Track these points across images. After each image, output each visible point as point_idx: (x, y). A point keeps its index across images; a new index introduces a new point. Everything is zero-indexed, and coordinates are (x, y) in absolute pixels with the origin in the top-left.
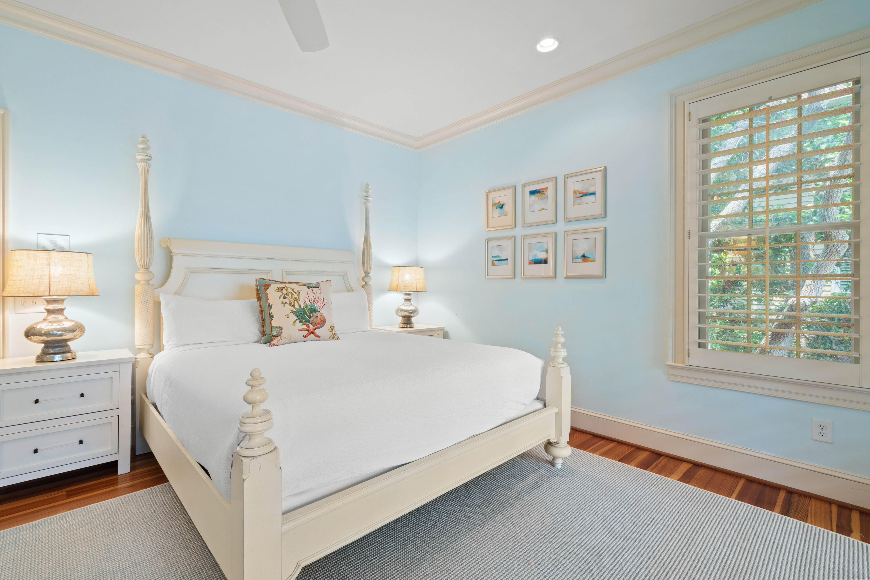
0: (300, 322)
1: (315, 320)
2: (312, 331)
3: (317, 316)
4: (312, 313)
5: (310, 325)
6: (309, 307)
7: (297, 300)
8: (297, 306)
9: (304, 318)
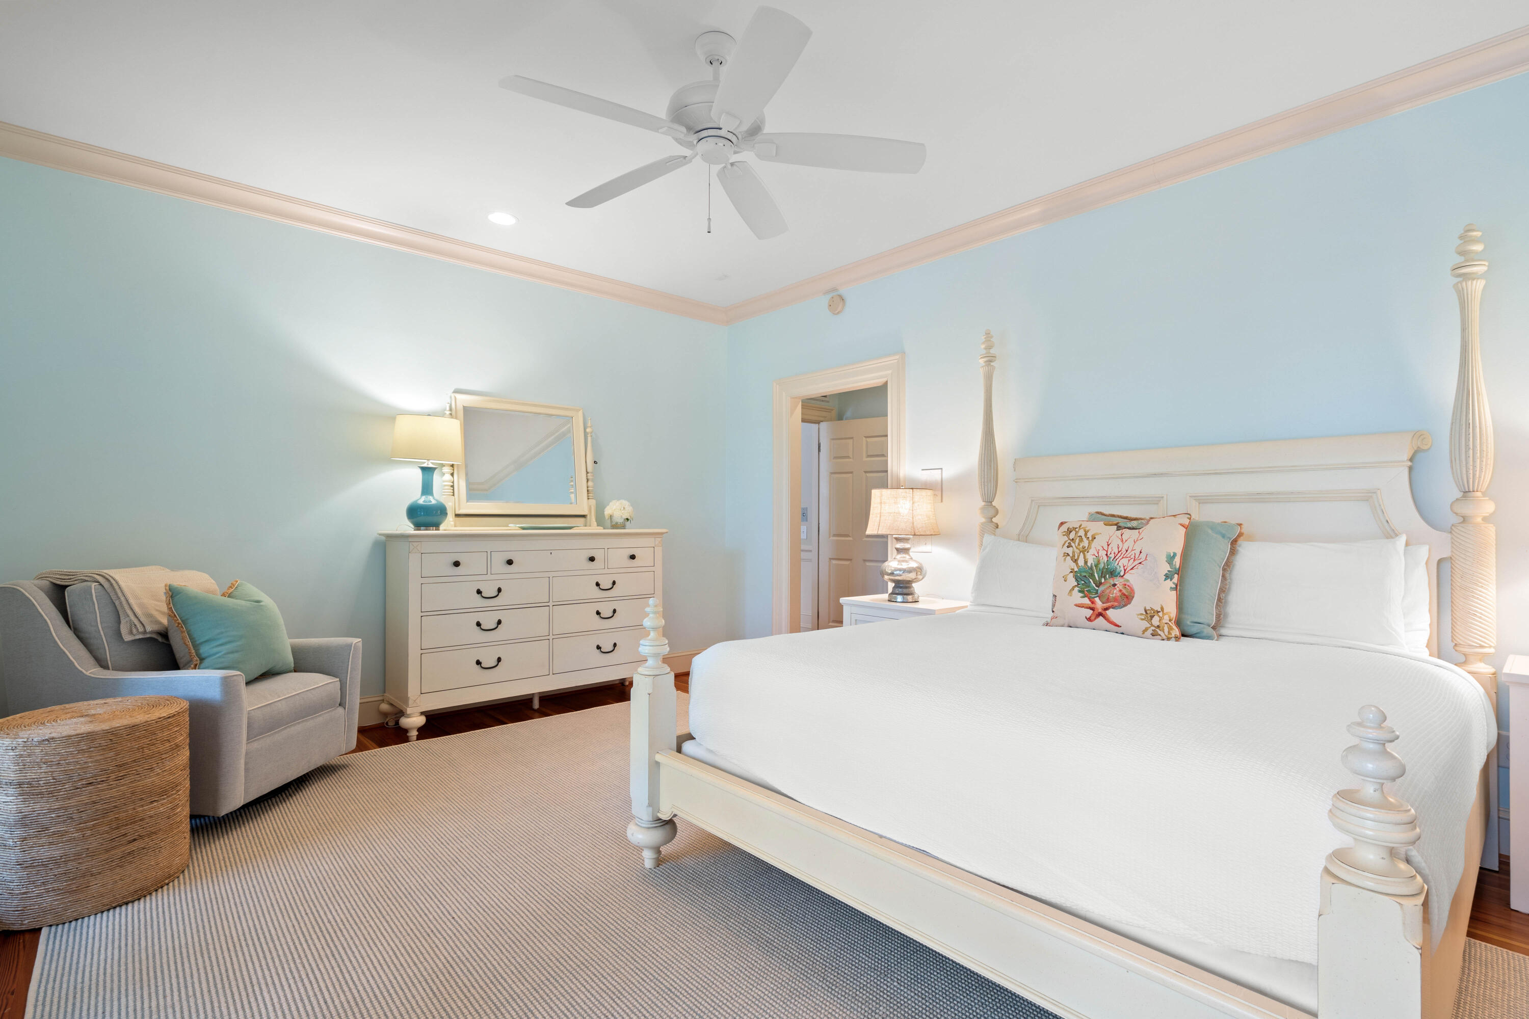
0: (1080, 591)
1: (1108, 591)
2: (1100, 611)
3: (1114, 585)
4: (1105, 577)
5: (1097, 599)
6: (1101, 566)
7: (1084, 551)
8: (1081, 562)
9: (1087, 584)
